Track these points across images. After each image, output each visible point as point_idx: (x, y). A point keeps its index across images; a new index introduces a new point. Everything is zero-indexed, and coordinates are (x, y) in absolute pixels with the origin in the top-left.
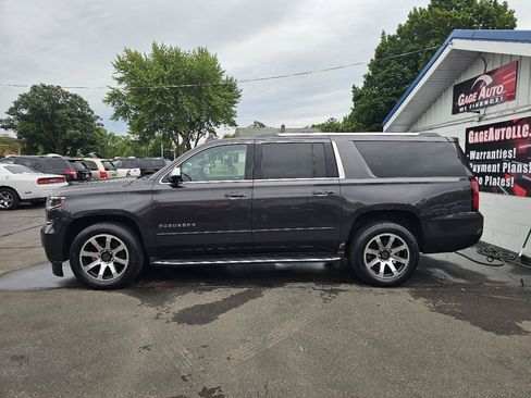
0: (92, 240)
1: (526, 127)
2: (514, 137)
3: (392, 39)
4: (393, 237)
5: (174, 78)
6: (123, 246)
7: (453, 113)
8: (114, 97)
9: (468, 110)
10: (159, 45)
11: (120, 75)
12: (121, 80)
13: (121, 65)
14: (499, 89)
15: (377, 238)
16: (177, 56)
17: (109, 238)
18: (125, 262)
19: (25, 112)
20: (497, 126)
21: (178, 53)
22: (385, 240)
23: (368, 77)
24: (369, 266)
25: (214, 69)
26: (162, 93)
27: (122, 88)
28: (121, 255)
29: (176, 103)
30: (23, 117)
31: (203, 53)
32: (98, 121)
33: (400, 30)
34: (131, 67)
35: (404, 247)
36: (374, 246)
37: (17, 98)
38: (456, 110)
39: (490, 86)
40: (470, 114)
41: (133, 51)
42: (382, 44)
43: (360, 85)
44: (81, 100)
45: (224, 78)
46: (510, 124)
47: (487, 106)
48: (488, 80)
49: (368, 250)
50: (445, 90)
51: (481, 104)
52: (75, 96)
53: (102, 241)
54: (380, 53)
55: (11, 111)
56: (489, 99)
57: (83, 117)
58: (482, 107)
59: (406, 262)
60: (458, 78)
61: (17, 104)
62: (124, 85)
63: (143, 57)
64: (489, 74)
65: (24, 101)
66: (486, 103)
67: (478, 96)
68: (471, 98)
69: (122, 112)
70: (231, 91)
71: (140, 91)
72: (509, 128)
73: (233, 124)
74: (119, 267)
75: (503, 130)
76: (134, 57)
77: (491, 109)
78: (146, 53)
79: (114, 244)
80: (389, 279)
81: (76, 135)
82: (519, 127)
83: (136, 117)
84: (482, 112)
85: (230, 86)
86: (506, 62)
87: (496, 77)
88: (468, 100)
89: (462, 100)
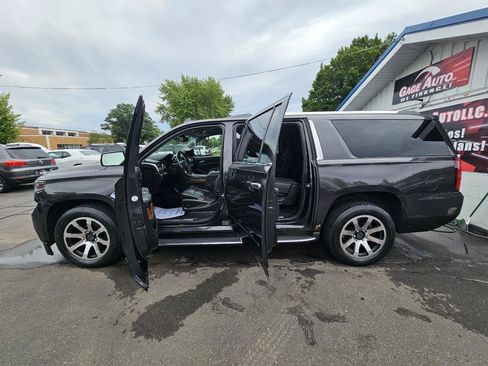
0: (74, 223)
1: (482, 108)
2: (464, 118)
3: (327, 67)
4: (371, 218)
5: (194, 96)
6: (103, 229)
7: (394, 104)
8: (161, 109)
9: (410, 99)
10: (185, 77)
11: (163, 95)
12: (164, 99)
13: (164, 89)
14: (449, 77)
15: (354, 220)
16: (196, 83)
17: (89, 220)
18: (107, 243)
19: (115, 120)
21: (196, 81)
22: (362, 222)
23: (312, 93)
24: (344, 247)
25: (218, 90)
26: (187, 105)
27: (165, 103)
28: (103, 236)
29: (196, 111)
30: (113, 123)
31: (211, 80)
32: (154, 124)
33: (332, 62)
34: (169, 90)
35: (382, 228)
36: (351, 227)
37: (109, 112)
38: (396, 101)
39: (437, 76)
40: (413, 102)
41: (170, 80)
42: (321, 71)
43: (307, 98)
45: (224, 96)
46: (460, 107)
47: (432, 94)
48: (435, 70)
49: (344, 232)
50: (386, 85)
51: (426, 92)
53: (83, 223)
54: (320, 77)
55: (107, 119)
56: (435, 87)
57: (147, 122)
58: (426, 95)
59: (381, 242)
60: (400, 74)
61: (110, 115)
62: (166, 101)
63: (176, 84)
64: (436, 65)
65: (114, 114)
66: (432, 91)
67: (422, 86)
68: (415, 88)
69: (166, 118)
70: (228, 103)
71: (175, 104)
72: (459, 111)
74: (102, 247)
75: (450, 113)
76: (171, 84)
78: (178, 81)
79: (95, 227)
80: (363, 259)
82: (471, 110)
83: (173, 120)
84: (426, 99)
85: (228, 101)
86: (459, 49)
87: (445, 67)
88: (411, 90)
89: (404, 92)
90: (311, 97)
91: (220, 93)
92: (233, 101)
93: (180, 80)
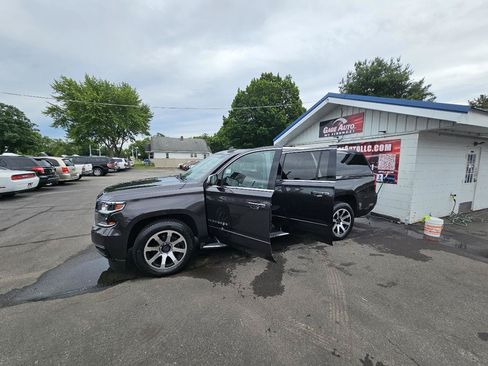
0: (155, 237)
1: (370, 146)
2: (362, 151)
3: (243, 93)
7: (320, 136)
8: (54, 110)
9: (331, 136)
10: (91, 77)
11: (58, 95)
12: (59, 99)
13: (58, 88)
14: (352, 126)
17: (170, 233)
18: (184, 251)
20: (349, 145)
21: (107, 85)
22: (341, 213)
23: (231, 112)
24: (333, 229)
25: (135, 98)
26: (96, 111)
27: (60, 104)
28: (181, 245)
31: (125, 86)
32: (35, 127)
33: (248, 89)
34: (67, 89)
38: (322, 135)
39: (345, 124)
40: (332, 138)
41: (68, 78)
42: (239, 95)
44: (17, 110)
45: (140, 104)
46: (360, 144)
47: (344, 134)
48: (345, 121)
50: (314, 124)
51: (340, 133)
52: (11, 107)
54: (238, 100)
56: (345, 131)
57: (20, 123)
58: (340, 135)
59: (349, 224)
60: (323, 118)
62: (62, 102)
63: (78, 84)
64: (345, 118)
67: (337, 129)
68: (334, 129)
69: (61, 122)
70: (146, 113)
72: (359, 147)
73: (148, 134)
75: (354, 147)
76: (70, 83)
77: (347, 136)
78: (80, 81)
81: (14, 137)
82: (365, 147)
84: (340, 137)
85: (145, 110)
86: (356, 112)
87: (350, 120)
88: (330, 130)
89: (326, 130)
90: (231, 117)
91: (135, 101)
92: (152, 111)
93: (84, 80)
